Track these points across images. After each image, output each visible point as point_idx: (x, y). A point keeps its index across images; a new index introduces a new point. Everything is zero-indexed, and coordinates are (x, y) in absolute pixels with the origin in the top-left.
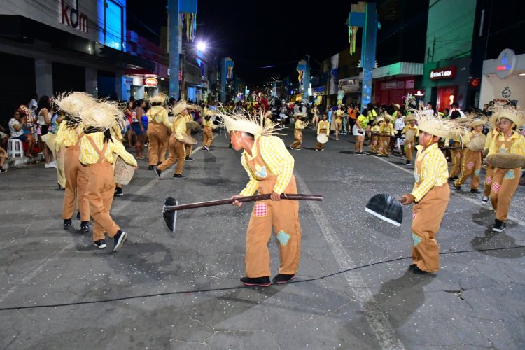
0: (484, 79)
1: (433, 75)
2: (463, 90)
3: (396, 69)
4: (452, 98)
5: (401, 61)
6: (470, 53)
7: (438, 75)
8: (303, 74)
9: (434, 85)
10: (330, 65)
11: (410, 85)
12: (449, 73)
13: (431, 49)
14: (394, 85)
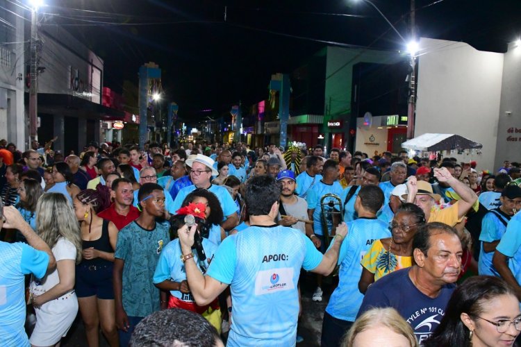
0: (358, 129)
1: (329, 124)
2: (347, 136)
3: (305, 119)
4: (341, 140)
5: (308, 113)
6: (350, 111)
7: (332, 124)
8: (235, 116)
9: (330, 131)
10: (258, 110)
11: (316, 130)
12: (338, 124)
13: (328, 107)
14: (305, 129)
